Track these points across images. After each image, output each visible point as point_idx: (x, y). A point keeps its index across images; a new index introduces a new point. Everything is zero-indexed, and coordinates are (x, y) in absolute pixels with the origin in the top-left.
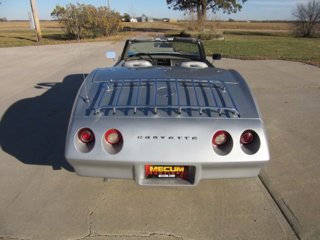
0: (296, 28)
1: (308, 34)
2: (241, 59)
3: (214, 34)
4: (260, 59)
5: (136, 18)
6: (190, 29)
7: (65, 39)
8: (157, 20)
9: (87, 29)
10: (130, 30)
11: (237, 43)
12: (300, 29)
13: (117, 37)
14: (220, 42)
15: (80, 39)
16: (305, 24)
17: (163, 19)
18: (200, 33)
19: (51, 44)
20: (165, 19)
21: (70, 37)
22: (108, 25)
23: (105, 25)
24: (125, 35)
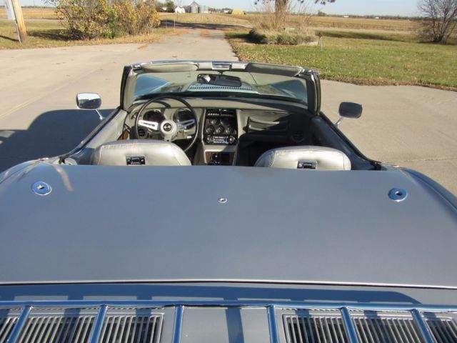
0: (422, 29)
1: (441, 37)
2: (354, 83)
3: (303, 35)
4: (385, 84)
5: (184, 7)
6: (264, 26)
7: (66, 39)
8: (214, 10)
9: (101, 23)
10: (172, 26)
11: (340, 52)
12: (427, 31)
13: (150, 36)
14: (312, 49)
15: (90, 38)
16: (436, 23)
17: (223, 10)
18: (280, 34)
19: (40, 47)
20: (226, 9)
21: (74, 35)
22: (135, 18)
23: (130, 17)
24: (164, 33)
